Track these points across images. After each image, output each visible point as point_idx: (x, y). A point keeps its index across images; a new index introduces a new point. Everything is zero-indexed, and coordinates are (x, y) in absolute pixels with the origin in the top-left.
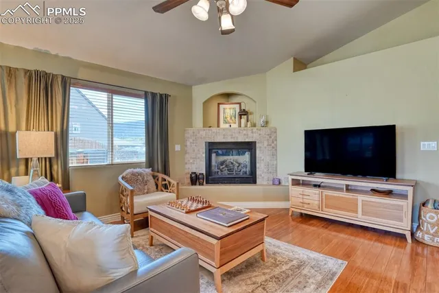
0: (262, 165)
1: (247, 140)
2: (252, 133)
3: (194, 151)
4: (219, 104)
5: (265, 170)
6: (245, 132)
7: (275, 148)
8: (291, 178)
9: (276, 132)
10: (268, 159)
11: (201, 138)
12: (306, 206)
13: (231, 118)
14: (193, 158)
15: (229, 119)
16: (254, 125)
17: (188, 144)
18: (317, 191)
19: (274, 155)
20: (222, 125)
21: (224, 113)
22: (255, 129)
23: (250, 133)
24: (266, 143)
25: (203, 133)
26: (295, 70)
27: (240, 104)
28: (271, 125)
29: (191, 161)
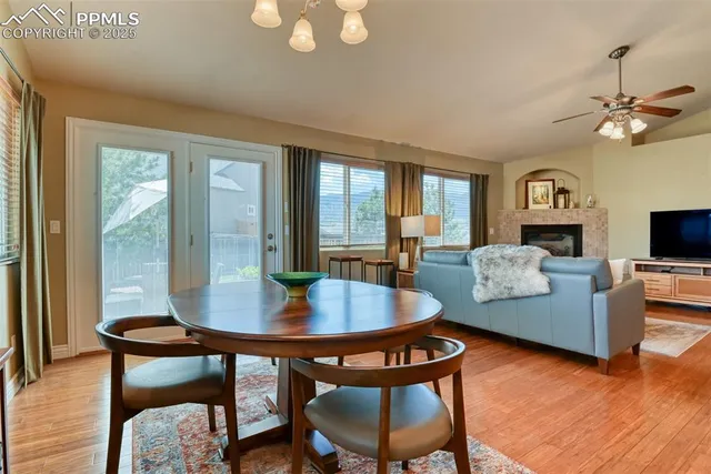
1: (571, 223)
2: (577, 214)
3: (508, 235)
4: (527, 182)
7: (605, 232)
8: (634, 263)
9: (606, 214)
10: (596, 245)
11: (516, 221)
12: (654, 292)
13: (542, 198)
15: (539, 198)
16: (577, 206)
17: (501, 226)
18: (668, 276)
19: (604, 239)
20: (532, 206)
21: (534, 192)
22: (580, 211)
23: (575, 215)
24: (594, 227)
25: (518, 215)
26: (633, 145)
27: (553, 180)
28: (601, 205)
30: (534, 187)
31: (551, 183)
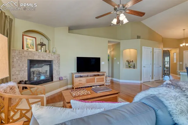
0: (55, 72)
1: (49, 60)
2: (52, 56)
3: (19, 65)
4: (23, 35)
5: (56, 74)
6: (48, 55)
7: (59, 64)
9: (60, 56)
11: (25, 57)
12: (81, 84)
13: (31, 46)
14: (19, 71)
18: (84, 78)
19: (59, 67)
20: (25, 48)
24: (56, 62)
29: (17, 73)
30: (27, 39)
31: (35, 39)
